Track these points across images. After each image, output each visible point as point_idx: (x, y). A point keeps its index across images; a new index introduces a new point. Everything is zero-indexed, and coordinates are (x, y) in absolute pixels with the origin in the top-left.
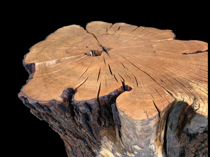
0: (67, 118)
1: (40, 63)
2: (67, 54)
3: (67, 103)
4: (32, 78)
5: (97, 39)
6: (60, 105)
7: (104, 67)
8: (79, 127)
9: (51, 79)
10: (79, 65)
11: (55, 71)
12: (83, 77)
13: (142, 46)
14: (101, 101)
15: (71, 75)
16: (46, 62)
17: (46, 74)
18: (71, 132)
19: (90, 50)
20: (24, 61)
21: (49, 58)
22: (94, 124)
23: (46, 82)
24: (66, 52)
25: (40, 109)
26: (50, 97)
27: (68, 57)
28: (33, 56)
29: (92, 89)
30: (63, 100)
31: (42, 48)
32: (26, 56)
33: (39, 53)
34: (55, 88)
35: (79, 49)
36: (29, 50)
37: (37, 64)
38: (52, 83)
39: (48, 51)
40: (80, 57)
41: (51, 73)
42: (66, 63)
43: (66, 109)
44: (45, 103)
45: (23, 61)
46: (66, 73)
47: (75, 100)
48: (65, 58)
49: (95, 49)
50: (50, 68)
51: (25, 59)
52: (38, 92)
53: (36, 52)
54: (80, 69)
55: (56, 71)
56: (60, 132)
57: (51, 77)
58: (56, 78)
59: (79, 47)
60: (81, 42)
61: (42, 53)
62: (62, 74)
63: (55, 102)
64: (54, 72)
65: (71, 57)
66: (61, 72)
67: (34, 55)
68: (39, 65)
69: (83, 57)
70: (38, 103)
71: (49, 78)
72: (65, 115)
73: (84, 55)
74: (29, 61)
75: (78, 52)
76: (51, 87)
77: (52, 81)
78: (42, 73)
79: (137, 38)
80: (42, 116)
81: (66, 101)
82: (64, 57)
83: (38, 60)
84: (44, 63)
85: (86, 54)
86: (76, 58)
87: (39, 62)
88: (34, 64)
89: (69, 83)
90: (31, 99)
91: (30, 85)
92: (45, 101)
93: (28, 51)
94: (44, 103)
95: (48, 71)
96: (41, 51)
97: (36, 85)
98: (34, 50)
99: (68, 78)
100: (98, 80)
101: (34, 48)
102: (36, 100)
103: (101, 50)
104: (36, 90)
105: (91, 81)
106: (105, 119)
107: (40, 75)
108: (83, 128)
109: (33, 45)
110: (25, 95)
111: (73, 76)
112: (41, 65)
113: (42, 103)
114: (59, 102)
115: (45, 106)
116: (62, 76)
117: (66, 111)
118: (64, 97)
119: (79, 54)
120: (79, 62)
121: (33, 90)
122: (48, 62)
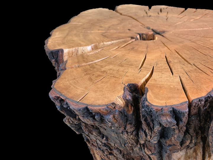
0: (127, 134)
1: (71, 49)
2: (105, 38)
3: (131, 108)
4: (65, 69)
5: (138, 21)
6: (121, 113)
7: (170, 54)
8: (140, 146)
9: (95, 70)
10: (129, 52)
11: (97, 59)
12: (146, 68)
13: (208, 28)
14: (195, 106)
15: (124, 65)
16: (79, 48)
17: (86, 64)
18: (121, 152)
19: (136, 33)
20: (47, 46)
21: (82, 43)
22: (172, 144)
23: (89, 74)
24: (103, 36)
25: (88, 118)
26: (105, 97)
27: (108, 41)
28: (58, 40)
29: (172, 87)
30: (125, 104)
31: (67, 32)
32: (48, 41)
33: (65, 38)
34: (108, 84)
35: (120, 33)
36: (50, 33)
37: (66, 51)
38: (99, 76)
39: (76, 35)
40: (126, 42)
41: (92, 62)
42: (110, 49)
43: (129, 119)
44: (100, 108)
45: (45, 46)
46: (115, 63)
47: (151, 104)
48: (105, 43)
49: (142, 32)
50: (88, 56)
51: (48, 44)
52: (83, 90)
53: (61, 35)
54: (134, 57)
55: (100, 60)
56: (103, 150)
57: (94, 68)
58: (103, 69)
59: (118, 30)
60: (117, 24)
61: (69, 38)
62: (110, 63)
63: (115, 108)
64: (96, 61)
65: (112, 42)
66: (107, 61)
67: (60, 39)
68: (69, 53)
69: (130, 42)
70: (87, 108)
71: (91, 69)
72: (125, 129)
73: (131, 40)
74: (54, 47)
75: (121, 36)
76: (100, 82)
77: (98, 73)
78: (78, 62)
79: (194, 19)
80: (83, 128)
81: (130, 105)
82: (103, 42)
83: (66, 46)
84: (76, 49)
85: (132, 38)
86: (121, 43)
87: (68, 48)
88: (62, 51)
89: (127, 76)
90: (73, 101)
91: (65, 78)
92: (99, 105)
93: (49, 36)
94: (98, 108)
95: (86, 59)
96: (68, 35)
97: (74, 79)
98: (57, 33)
99: (121, 69)
100: (172, 72)
101: (57, 31)
102: (83, 104)
103: (151, 33)
104: (78, 87)
105: (162, 73)
106: (192, 137)
107: (77, 65)
108: (147, 147)
109: (54, 28)
110: (62, 95)
111: (128, 66)
112: (72, 52)
113: (95, 108)
114: (120, 107)
115: (98, 113)
116: (111, 67)
117: (128, 122)
118: (127, 98)
119: (122, 38)
120: (129, 48)
121: (72, 87)
122: (82, 48)
